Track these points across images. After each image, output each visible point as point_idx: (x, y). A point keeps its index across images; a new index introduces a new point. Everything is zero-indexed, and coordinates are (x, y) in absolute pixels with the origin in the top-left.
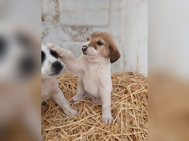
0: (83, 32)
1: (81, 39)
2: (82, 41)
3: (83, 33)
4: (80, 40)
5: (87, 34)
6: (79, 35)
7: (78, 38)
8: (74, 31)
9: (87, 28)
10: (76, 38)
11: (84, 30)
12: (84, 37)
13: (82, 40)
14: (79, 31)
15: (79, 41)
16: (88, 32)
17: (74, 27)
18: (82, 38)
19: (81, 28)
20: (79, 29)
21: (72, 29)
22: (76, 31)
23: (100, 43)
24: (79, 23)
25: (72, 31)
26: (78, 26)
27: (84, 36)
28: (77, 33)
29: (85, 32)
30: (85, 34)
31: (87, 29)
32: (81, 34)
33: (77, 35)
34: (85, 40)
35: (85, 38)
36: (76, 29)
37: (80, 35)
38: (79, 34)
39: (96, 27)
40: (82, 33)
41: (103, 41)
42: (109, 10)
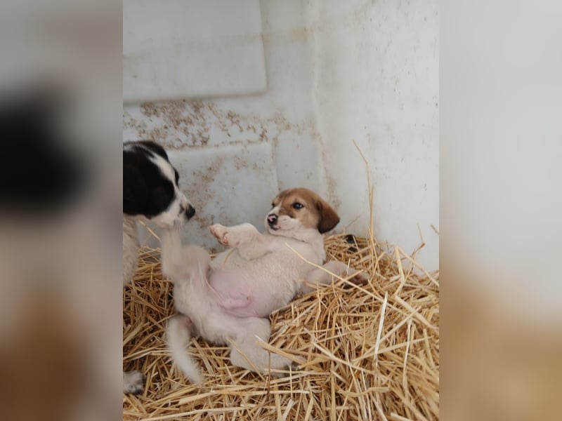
0: (182, 118)
1: (180, 141)
2: (183, 146)
3: (185, 121)
4: (177, 144)
5: (198, 124)
6: (172, 130)
7: (169, 139)
8: (154, 117)
9: (195, 103)
11: (187, 112)
12: (188, 133)
13: (184, 142)
14: (170, 117)
15: (174, 147)
16: (202, 116)
17: (151, 103)
18: (183, 137)
19: (175, 106)
20: (169, 110)
21: (147, 113)
22: (158, 116)
23: (297, 206)
24: (166, 90)
25: (146, 119)
26: (163, 102)
27: (190, 131)
28: (165, 124)
29: (192, 118)
30: (191, 122)
31: (197, 108)
32: (178, 123)
33: (166, 127)
34: (194, 141)
35: (193, 135)
36: (159, 110)
37: (176, 128)
38: (172, 125)
39: (226, 97)
40: (181, 120)
41: (302, 201)
42: (266, 39)
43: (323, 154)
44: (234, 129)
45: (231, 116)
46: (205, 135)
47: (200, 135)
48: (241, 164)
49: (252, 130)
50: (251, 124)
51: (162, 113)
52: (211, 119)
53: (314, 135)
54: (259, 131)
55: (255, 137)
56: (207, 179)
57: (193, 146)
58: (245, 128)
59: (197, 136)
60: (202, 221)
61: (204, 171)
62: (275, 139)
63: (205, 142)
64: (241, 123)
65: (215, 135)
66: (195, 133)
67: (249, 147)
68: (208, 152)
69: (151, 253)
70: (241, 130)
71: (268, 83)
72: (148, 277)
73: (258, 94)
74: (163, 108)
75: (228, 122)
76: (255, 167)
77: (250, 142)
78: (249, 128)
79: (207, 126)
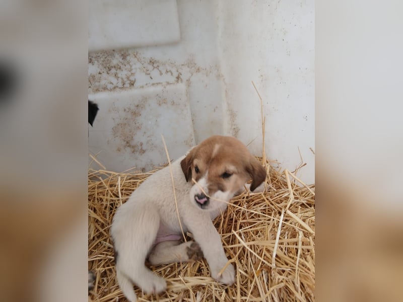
0: (113, 65)
1: (111, 83)
2: (115, 88)
3: (115, 67)
4: (109, 86)
5: (126, 69)
6: (105, 75)
7: (103, 82)
9: (122, 53)
10: (97, 84)
11: (116, 60)
12: (118, 77)
13: (115, 84)
14: (103, 65)
15: (107, 89)
16: (129, 63)
18: (114, 81)
19: (106, 55)
20: (102, 59)
22: (93, 64)
23: (226, 175)
24: (99, 42)
26: (97, 52)
27: (119, 75)
28: (99, 70)
29: (120, 64)
30: (120, 68)
31: (124, 56)
32: (110, 70)
33: (100, 73)
34: (124, 84)
35: (122, 79)
36: (93, 59)
37: (108, 73)
38: (105, 71)
39: (148, 46)
40: (112, 67)
43: (226, 91)
44: (154, 74)
45: (152, 62)
46: (132, 78)
47: (128, 78)
48: (162, 101)
49: (169, 74)
50: (169, 68)
51: (96, 62)
52: (136, 66)
53: (219, 76)
54: (176, 74)
55: (172, 79)
56: (135, 114)
57: (123, 88)
58: (164, 72)
59: (125, 80)
60: (133, 147)
61: (133, 108)
62: (188, 80)
63: (132, 84)
64: (161, 68)
65: (140, 78)
66: (124, 77)
67: (168, 87)
68: (135, 92)
69: (95, 174)
70: (161, 74)
71: (181, 33)
72: (93, 193)
73: (173, 44)
74: (97, 57)
75: (150, 67)
76: (173, 103)
77: (168, 83)
78: (167, 72)
79: (133, 71)
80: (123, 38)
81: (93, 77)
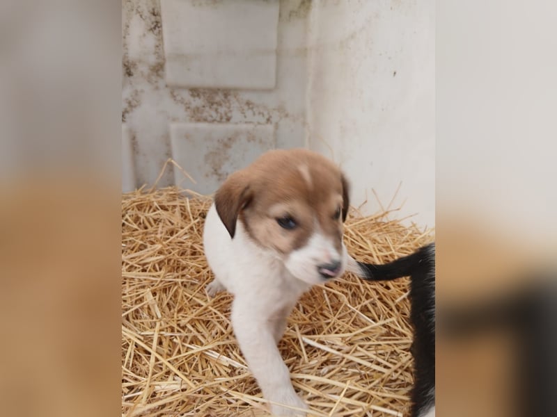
0: (215, 101)
1: (211, 116)
2: (213, 121)
3: (217, 103)
4: (209, 119)
5: (226, 107)
6: (207, 109)
7: (205, 114)
8: (197, 99)
9: (225, 92)
10: (199, 115)
11: (219, 98)
12: (218, 112)
13: (214, 118)
14: (207, 100)
15: (207, 120)
16: (229, 101)
17: (197, 89)
18: (214, 114)
19: (212, 92)
20: (208, 95)
21: (193, 95)
22: (200, 98)
24: (208, 81)
25: (192, 99)
26: (204, 89)
27: (219, 110)
28: (203, 103)
29: (222, 102)
30: (221, 105)
31: (226, 95)
32: (212, 104)
33: (204, 107)
34: (221, 118)
35: (221, 114)
36: (201, 94)
37: (210, 107)
38: (208, 105)
39: (247, 90)
40: (215, 103)
42: (279, 53)
44: (249, 113)
45: (248, 103)
46: (229, 115)
47: (226, 114)
48: (251, 138)
49: (261, 115)
50: (261, 111)
51: (202, 97)
52: (235, 104)
53: (304, 124)
54: (267, 116)
55: (263, 120)
56: (227, 146)
57: (220, 122)
58: (257, 113)
59: (223, 115)
60: (220, 175)
61: (226, 140)
62: (277, 124)
63: (228, 119)
64: (255, 110)
65: (236, 115)
66: (223, 112)
67: (259, 127)
68: (230, 127)
70: (254, 114)
71: (277, 83)
73: (269, 91)
74: (204, 93)
75: (246, 107)
76: (261, 141)
77: (259, 123)
78: (260, 113)
79: (231, 109)
80: (228, 81)
81: (198, 108)
